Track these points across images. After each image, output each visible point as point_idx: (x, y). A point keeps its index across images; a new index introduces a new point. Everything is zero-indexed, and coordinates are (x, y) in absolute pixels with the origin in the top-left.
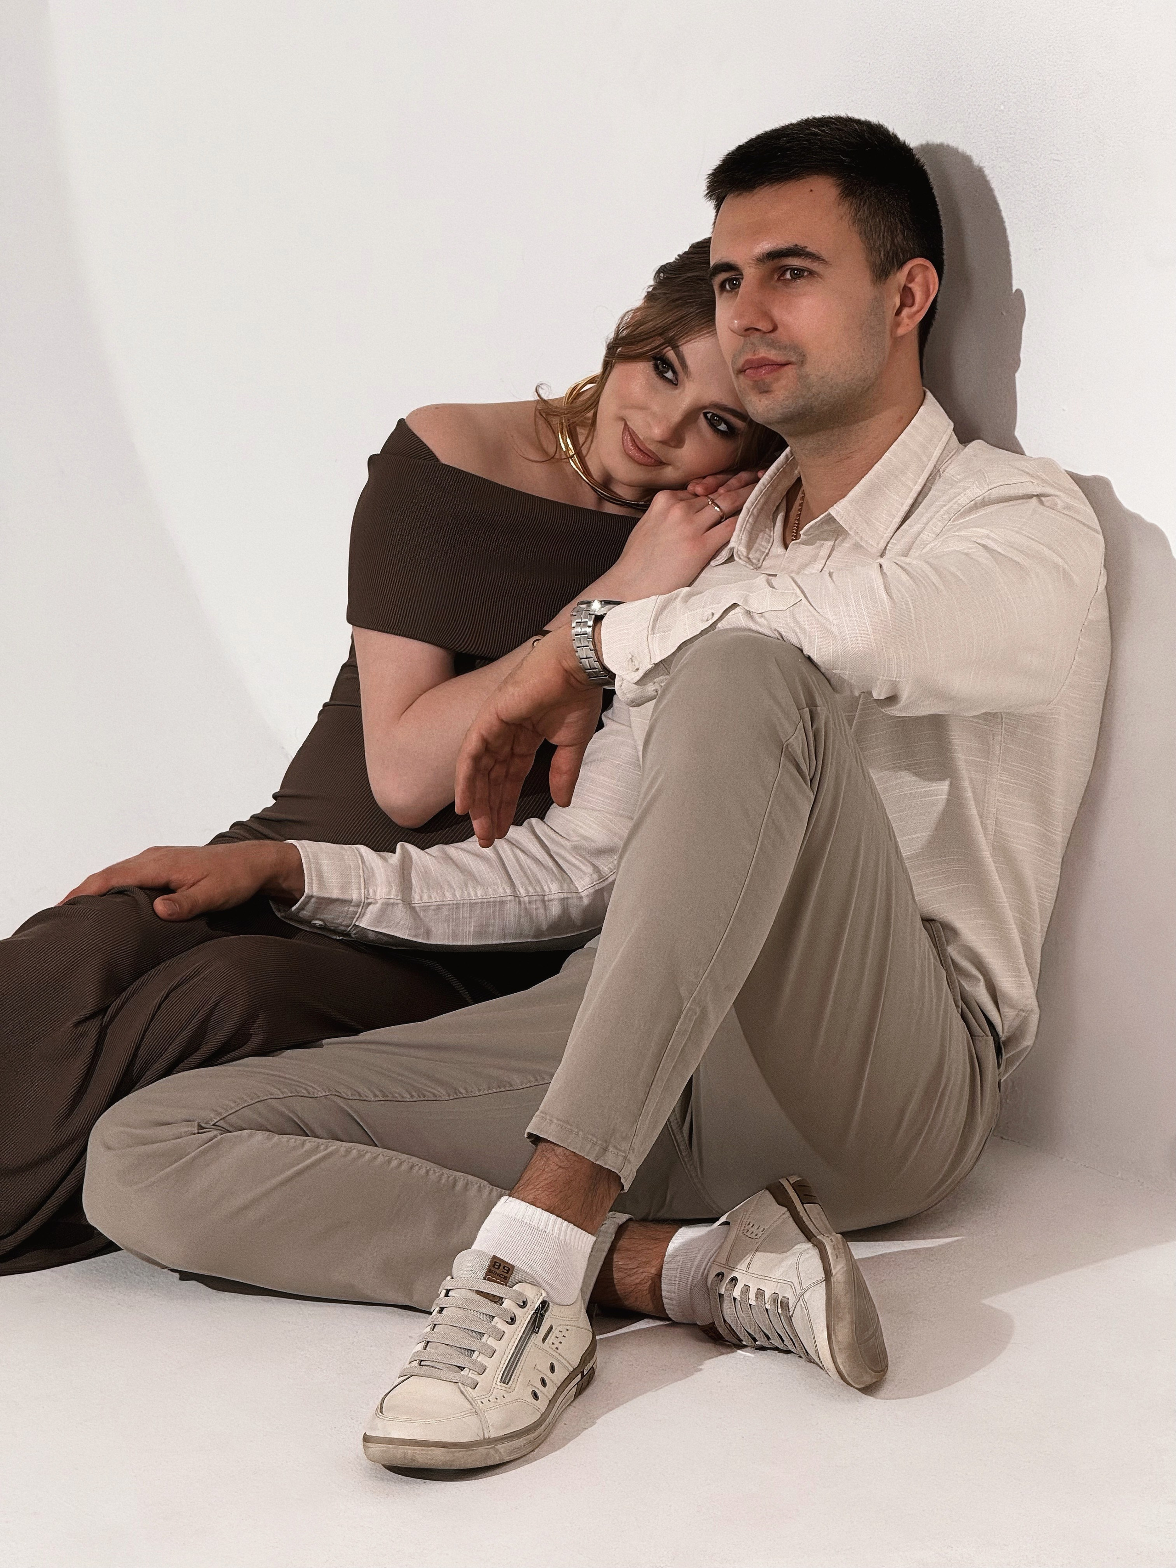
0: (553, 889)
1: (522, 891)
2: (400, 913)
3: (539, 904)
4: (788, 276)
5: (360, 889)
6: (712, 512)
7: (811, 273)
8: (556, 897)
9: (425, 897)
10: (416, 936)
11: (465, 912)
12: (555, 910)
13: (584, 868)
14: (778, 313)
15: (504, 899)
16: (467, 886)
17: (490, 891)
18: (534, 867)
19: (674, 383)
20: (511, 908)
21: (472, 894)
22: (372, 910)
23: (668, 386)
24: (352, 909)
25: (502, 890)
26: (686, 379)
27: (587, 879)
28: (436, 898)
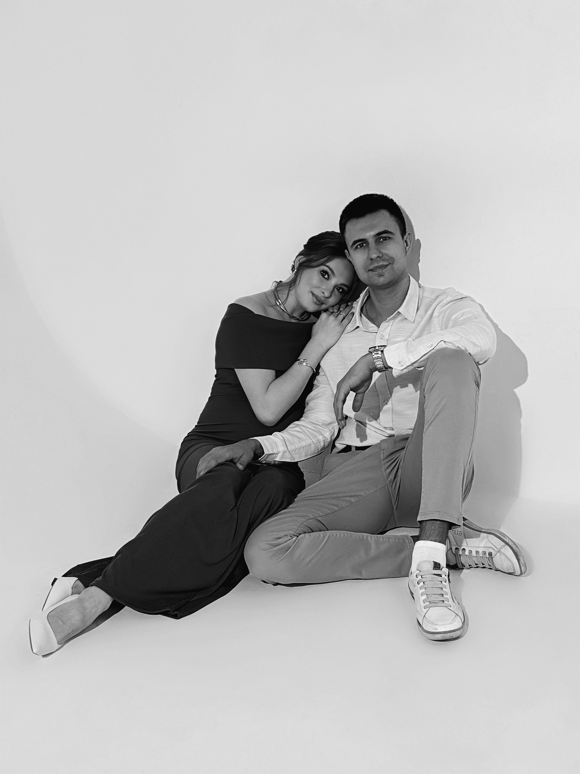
0: (321, 438)
1: (314, 440)
2: (287, 454)
3: (318, 443)
4: (382, 240)
5: (276, 449)
6: (341, 317)
7: (389, 238)
8: (322, 440)
9: (291, 447)
10: (292, 460)
11: (302, 450)
12: (322, 444)
13: (326, 430)
14: (384, 251)
15: (310, 444)
16: (300, 442)
17: (306, 442)
18: (314, 433)
19: (328, 279)
20: (313, 446)
21: (302, 444)
22: (280, 455)
23: (326, 280)
24: (274, 456)
25: (309, 441)
26: (332, 277)
27: (328, 433)
28: (294, 447)
